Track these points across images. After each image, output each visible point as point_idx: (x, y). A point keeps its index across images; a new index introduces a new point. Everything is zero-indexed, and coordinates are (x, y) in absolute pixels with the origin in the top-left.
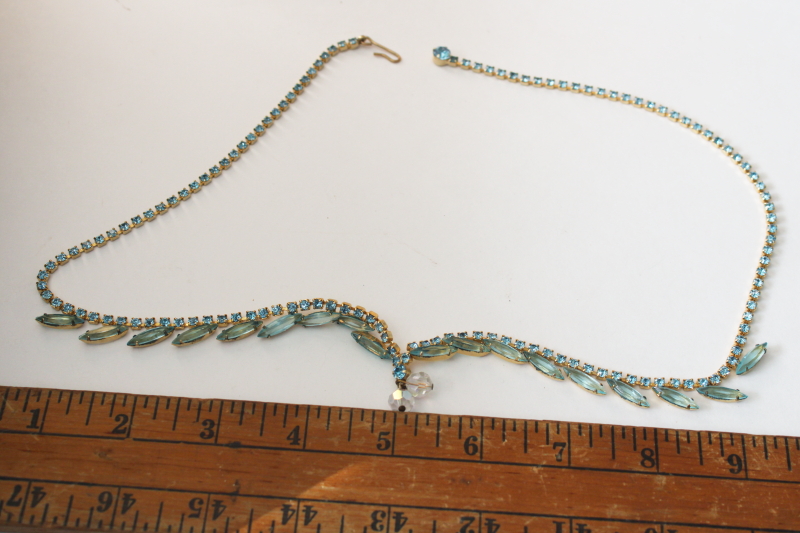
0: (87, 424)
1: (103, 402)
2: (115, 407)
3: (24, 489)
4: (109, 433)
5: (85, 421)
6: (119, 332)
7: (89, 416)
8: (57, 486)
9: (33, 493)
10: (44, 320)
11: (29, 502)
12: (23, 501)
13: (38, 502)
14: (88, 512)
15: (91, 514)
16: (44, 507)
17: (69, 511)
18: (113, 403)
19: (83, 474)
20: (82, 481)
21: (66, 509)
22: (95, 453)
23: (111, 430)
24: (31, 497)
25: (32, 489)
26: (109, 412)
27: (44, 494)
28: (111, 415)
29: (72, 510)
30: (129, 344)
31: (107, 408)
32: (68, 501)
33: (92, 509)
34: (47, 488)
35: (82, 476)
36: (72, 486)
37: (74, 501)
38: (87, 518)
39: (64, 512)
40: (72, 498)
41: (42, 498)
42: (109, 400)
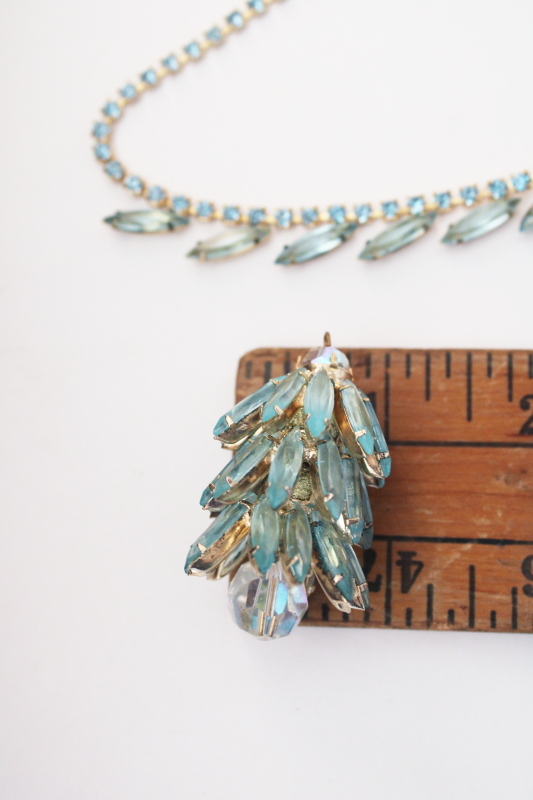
0: (469, 418)
1: (489, 371)
2: (516, 382)
3: (382, 556)
4: (514, 435)
5: (464, 414)
6: (257, 241)
7: (469, 401)
8: (440, 547)
9: (398, 563)
10: (115, 220)
11: (396, 584)
12: (384, 581)
13: (413, 581)
14: (508, 598)
15: (514, 601)
16: (425, 590)
17: (472, 598)
18: (510, 374)
19: (484, 521)
20: (484, 536)
21: (467, 593)
22: (497, 478)
23: (517, 429)
24: (396, 572)
25: (396, 557)
26: (505, 392)
27: (420, 565)
28: (510, 398)
29: (477, 594)
30: (280, 260)
31: (498, 383)
32: (467, 576)
33: (514, 592)
34: (422, 552)
35: (482, 525)
36: (468, 546)
37: (478, 577)
38: (508, 610)
39: (465, 601)
40: (472, 569)
41: (418, 572)
42: (500, 366)
